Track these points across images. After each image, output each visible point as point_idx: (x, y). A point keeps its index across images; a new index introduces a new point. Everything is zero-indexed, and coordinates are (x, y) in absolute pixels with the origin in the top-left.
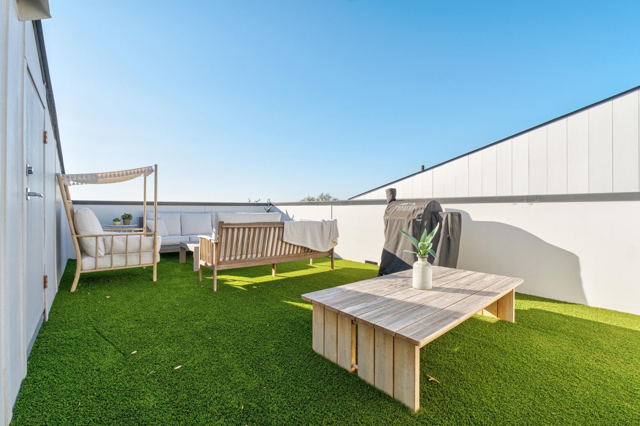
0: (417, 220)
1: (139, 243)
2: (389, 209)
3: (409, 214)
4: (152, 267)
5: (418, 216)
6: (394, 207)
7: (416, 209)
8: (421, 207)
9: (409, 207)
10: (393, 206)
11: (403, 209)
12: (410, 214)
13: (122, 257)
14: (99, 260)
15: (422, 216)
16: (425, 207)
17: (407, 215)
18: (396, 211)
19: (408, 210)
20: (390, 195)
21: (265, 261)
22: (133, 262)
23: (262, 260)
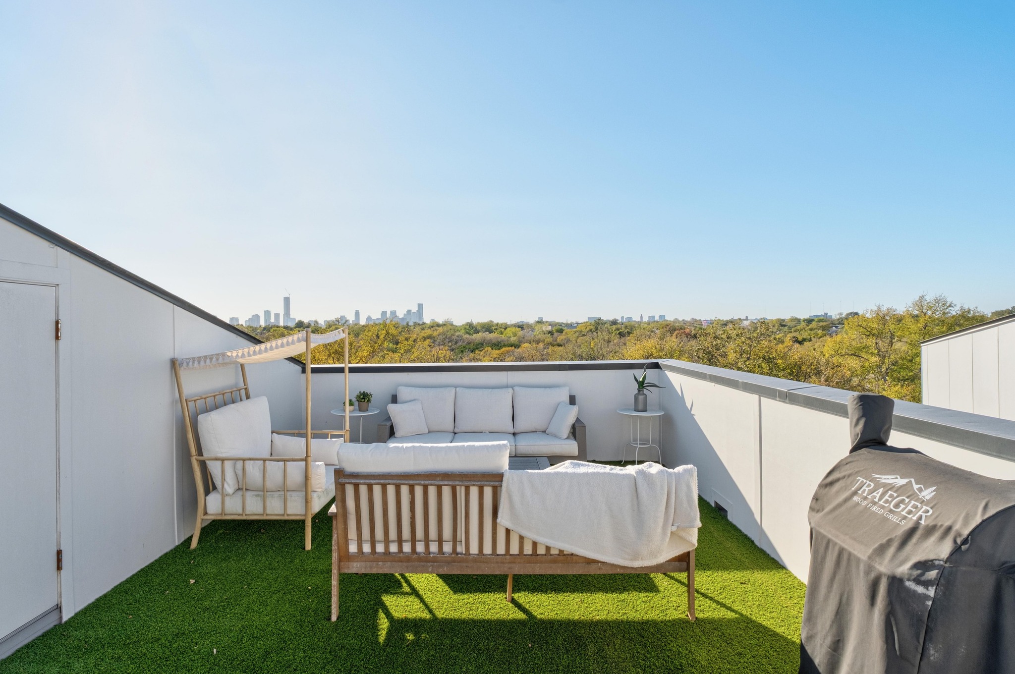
0: (910, 585)
1: (283, 475)
2: (831, 484)
3: (884, 541)
4: (303, 522)
5: (917, 566)
6: (851, 479)
7: (923, 522)
8: (947, 524)
9: (902, 501)
10: (849, 476)
11: (875, 503)
12: (889, 542)
13: (259, 498)
14: (227, 499)
15: (941, 575)
16: (966, 532)
17: (876, 545)
18: (849, 504)
19: (890, 516)
20: (857, 424)
21: (464, 564)
22: (275, 509)
23: (454, 562)
